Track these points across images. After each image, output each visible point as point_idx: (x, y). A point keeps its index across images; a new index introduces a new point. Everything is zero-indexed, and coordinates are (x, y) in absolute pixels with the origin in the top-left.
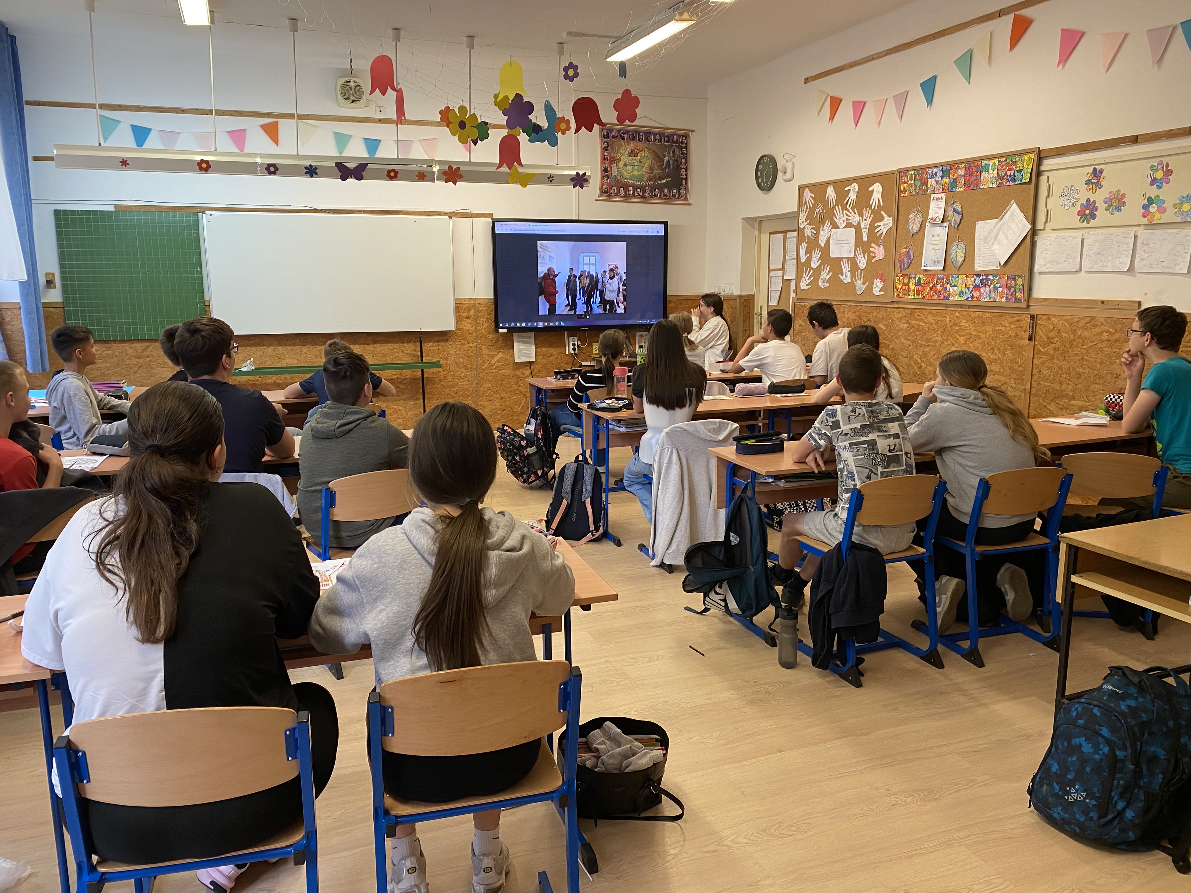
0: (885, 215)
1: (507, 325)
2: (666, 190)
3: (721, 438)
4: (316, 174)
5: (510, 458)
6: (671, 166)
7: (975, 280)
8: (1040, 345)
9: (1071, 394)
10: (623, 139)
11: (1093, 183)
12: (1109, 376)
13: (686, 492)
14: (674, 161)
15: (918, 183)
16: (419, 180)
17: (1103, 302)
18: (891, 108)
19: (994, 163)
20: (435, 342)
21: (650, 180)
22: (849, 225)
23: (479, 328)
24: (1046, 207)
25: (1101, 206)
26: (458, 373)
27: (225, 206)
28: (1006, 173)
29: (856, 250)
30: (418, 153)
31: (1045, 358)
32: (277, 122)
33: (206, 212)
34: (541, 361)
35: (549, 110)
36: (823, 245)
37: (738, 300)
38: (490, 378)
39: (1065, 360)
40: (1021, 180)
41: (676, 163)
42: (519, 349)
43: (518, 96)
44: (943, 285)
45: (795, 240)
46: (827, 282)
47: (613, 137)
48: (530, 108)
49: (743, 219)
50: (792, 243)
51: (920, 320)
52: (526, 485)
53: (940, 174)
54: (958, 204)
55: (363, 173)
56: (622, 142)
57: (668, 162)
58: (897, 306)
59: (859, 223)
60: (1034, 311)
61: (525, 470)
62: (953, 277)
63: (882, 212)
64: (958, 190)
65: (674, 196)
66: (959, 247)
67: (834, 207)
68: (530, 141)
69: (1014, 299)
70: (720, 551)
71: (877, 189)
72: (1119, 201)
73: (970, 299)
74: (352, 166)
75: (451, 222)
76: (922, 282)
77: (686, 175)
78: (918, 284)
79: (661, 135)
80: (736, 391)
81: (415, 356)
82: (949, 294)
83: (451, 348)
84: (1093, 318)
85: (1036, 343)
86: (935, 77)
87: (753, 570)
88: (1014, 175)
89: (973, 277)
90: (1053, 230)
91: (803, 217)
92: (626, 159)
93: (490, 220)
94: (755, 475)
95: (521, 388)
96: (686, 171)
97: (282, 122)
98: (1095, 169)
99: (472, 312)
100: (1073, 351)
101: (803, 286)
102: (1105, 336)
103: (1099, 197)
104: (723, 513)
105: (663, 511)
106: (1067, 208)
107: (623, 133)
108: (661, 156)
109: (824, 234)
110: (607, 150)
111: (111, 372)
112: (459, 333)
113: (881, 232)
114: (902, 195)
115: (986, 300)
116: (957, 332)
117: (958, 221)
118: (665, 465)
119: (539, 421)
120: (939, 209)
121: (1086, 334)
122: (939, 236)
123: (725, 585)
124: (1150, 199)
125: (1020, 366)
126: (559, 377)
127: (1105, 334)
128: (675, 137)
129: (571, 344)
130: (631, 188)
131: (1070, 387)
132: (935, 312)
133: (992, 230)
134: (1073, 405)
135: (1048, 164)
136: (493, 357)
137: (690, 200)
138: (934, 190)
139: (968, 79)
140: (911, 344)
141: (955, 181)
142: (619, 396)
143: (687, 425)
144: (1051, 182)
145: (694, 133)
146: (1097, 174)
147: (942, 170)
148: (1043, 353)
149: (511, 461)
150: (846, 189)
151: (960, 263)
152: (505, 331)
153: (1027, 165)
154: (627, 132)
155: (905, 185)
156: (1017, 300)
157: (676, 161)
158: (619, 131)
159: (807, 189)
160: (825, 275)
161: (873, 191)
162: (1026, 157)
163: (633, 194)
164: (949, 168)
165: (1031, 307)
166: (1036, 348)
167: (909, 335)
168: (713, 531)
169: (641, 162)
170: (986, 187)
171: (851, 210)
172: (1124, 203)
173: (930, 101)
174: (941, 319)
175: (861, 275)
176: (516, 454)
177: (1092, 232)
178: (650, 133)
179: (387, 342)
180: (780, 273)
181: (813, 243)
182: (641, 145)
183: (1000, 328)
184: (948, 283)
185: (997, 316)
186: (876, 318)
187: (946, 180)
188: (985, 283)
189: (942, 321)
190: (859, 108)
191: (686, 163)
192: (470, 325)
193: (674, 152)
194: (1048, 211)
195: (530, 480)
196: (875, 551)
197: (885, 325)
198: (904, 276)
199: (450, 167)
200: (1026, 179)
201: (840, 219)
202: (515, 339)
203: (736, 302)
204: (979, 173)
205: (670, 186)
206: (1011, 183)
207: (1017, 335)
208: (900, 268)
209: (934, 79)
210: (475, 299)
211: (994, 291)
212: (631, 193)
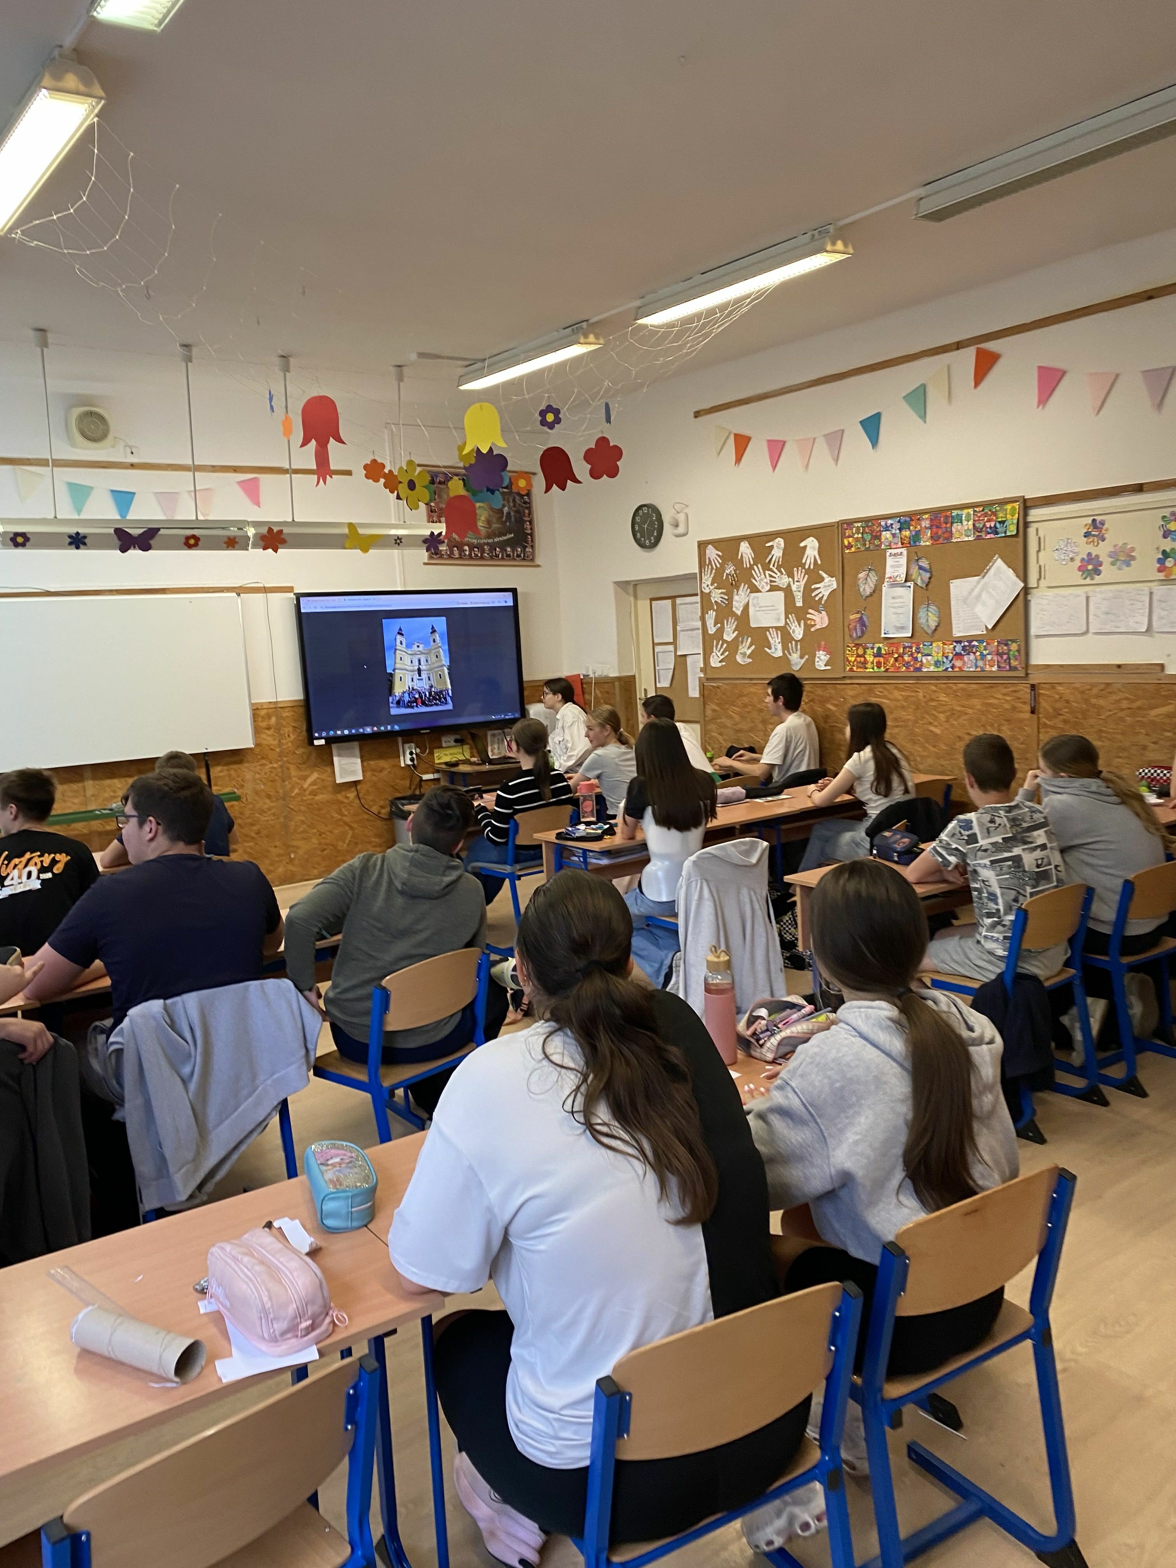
0: (825, 575)
1: (324, 734)
2: (509, 549)
3: (754, 860)
4: (85, 544)
6: (513, 519)
7: (955, 647)
8: (1046, 719)
11: (1093, 536)
12: (1136, 748)
15: (868, 537)
16: (227, 548)
17: (1119, 666)
18: (821, 450)
19: (968, 514)
20: (227, 764)
21: (489, 538)
22: (774, 588)
23: (284, 741)
24: (1038, 563)
25: (1106, 560)
26: (259, 805)
28: (984, 525)
29: (787, 617)
34: (370, 778)
36: (739, 613)
37: (617, 684)
40: (1005, 532)
41: (518, 515)
42: (340, 766)
45: (699, 605)
46: (749, 657)
47: (440, 483)
49: (613, 582)
50: (685, 610)
53: (896, 526)
54: (924, 560)
55: (154, 542)
57: (509, 514)
58: (849, 682)
59: (789, 585)
60: (1034, 679)
62: (924, 645)
63: (820, 572)
64: (922, 544)
65: (518, 556)
66: (930, 611)
67: (751, 567)
69: (1008, 667)
71: (811, 544)
72: (1127, 555)
73: (950, 670)
74: (136, 532)
75: (239, 601)
76: (883, 652)
77: (531, 529)
78: (878, 654)
82: (922, 665)
83: (248, 772)
84: (1108, 685)
85: (1041, 716)
86: (879, 414)
88: (995, 526)
89: (952, 644)
90: (1049, 587)
91: (707, 579)
93: (292, 595)
95: (345, 818)
96: (531, 524)
98: (1094, 520)
99: (274, 719)
100: (1087, 723)
102: (1125, 704)
103: (1103, 550)
106: (1064, 563)
109: (740, 599)
110: (434, 499)
112: (258, 750)
113: (820, 595)
114: (847, 551)
115: (971, 670)
116: (935, 708)
117: (927, 580)
118: (694, 902)
120: (900, 566)
121: (1102, 702)
122: (901, 597)
124: (1164, 552)
125: (1023, 744)
127: (1124, 702)
129: (408, 752)
130: (466, 548)
133: (973, 590)
135: (1036, 514)
136: (305, 778)
137: (538, 561)
138: (890, 545)
139: (923, 418)
141: (918, 533)
142: (587, 820)
144: (1041, 534)
146: (1097, 525)
147: (899, 522)
150: (768, 545)
151: (933, 628)
152: (322, 742)
153: (1011, 516)
155: (851, 539)
156: (1011, 669)
157: (517, 512)
158: (446, 475)
159: (710, 546)
160: (746, 649)
161: (805, 547)
162: (1009, 507)
163: (470, 555)
164: (908, 519)
165: (1030, 676)
166: (1042, 723)
170: (959, 540)
171: (776, 570)
172: (1133, 558)
173: (874, 442)
174: (913, 694)
175: (796, 647)
177: (1098, 588)
180: (671, 648)
181: (725, 612)
183: (991, 701)
184: (918, 652)
185: (987, 688)
186: (822, 697)
187: (906, 533)
188: (968, 650)
190: (776, 449)
191: (530, 514)
192: (272, 739)
193: (514, 500)
194: (1040, 567)
197: (835, 705)
198: (857, 646)
199: (270, 530)
200: (1012, 530)
201: (761, 580)
202: (335, 752)
203: (614, 686)
204: (948, 525)
205: (512, 543)
206: (992, 536)
207: (1014, 708)
208: (851, 636)
209: (877, 417)
210: (277, 702)
211: (982, 659)
212: (467, 553)
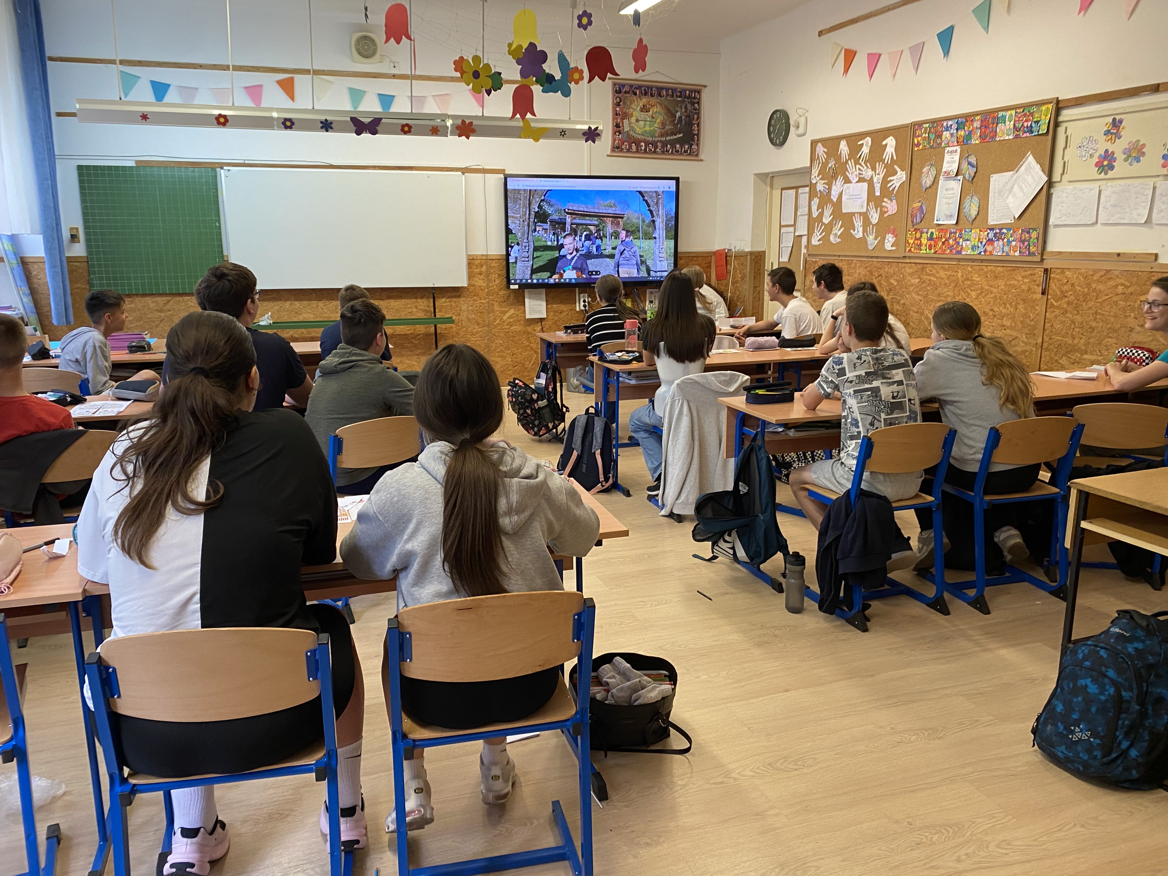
0: (898, 169)
1: (518, 281)
2: (678, 146)
3: (732, 389)
4: (331, 128)
5: (521, 411)
6: (683, 122)
7: (988, 234)
8: (1054, 299)
9: (1083, 348)
10: (635, 94)
11: (1112, 134)
12: (1123, 329)
13: (697, 443)
14: (686, 116)
15: (932, 136)
16: (432, 135)
17: (1119, 255)
18: (906, 60)
19: (1011, 115)
20: (449, 298)
21: (662, 135)
22: (861, 180)
23: (491, 284)
24: (1063, 159)
25: (1120, 157)
26: (470, 329)
27: (243, 162)
28: (1023, 125)
29: (868, 204)
30: (431, 108)
31: (1057, 312)
32: (292, 78)
33: (225, 168)
34: (552, 318)
35: (562, 60)
36: (835, 200)
37: (749, 257)
38: (502, 335)
39: (1078, 313)
40: (1038, 131)
41: (688, 119)
42: (530, 305)
43: (532, 45)
44: (955, 239)
45: (807, 195)
46: (838, 237)
47: (626, 92)
48: (543, 57)
49: (756, 175)
50: (804, 198)
51: (932, 275)
52: (536, 437)
53: (955, 126)
54: (973, 156)
55: (378, 128)
56: (635, 98)
57: (680, 117)
58: (908, 261)
59: (872, 177)
60: (1047, 264)
61: (536, 423)
62: (966, 231)
63: (895, 166)
64: (973, 142)
65: (686, 152)
66: (973, 200)
67: (847, 161)
68: (543, 91)
69: (1027, 253)
70: (729, 500)
71: (890, 142)
72: (1138, 151)
73: (983, 253)
74: (366, 120)
75: (463, 177)
76: (935, 236)
77: (698, 130)
78: (931, 239)
79: (674, 90)
80: (746, 344)
81: (428, 312)
82: (962, 249)
83: (464, 304)
84: (1108, 271)
85: (1049, 297)
86: (952, 28)
87: (762, 518)
88: (1031, 126)
89: (986, 231)
90: (1070, 182)
91: (815, 172)
92: (638, 114)
93: (502, 176)
94: (764, 424)
95: (531, 345)
96: (698, 126)
97: (297, 77)
98: (1114, 119)
99: (484, 268)
100: (1086, 304)
101: (815, 241)
102: (1121, 290)
103: (1118, 148)
104: (732, 463)
105: (673, 461)
106: (1084, 159)
107: (636, 88)
108: (673, 112)
109: (836, 189)
110: (619, 105)
111: (133, 325)
112: (471, 289)
113: (894, 186)
114: (916, 149)
115: (999, 254)
116: (969, 286)
117: (973, 175)
118: (675, 416)
119: (550, 375)
120: (954, 162)
121: (1101, 287)
122: (953, 189)
123: (734, 533)
125: (1033, 320)
126: (569, 331)
127: (1120, 287)
128: (688, 92)
129: (582, 300)
130: (643, 144)
131: (1082, 341)
132: (946, 266)
133: (1007, 183)
134: (1085, 359)
135: (1066, 114)
136: (505, 313)
137: (702, 156)
138: (948, 143)
139: (987, 28)
140: (922, 299)
141: (970, 133)
142: (630, 349)
143: (698, 376)
144: (1069, 133)
145: (706, 89)
146: (1116, 124)
147: (957, 122)
148: (1058, 307)
149: (522, 414)
150: (860, 143)
151: (974, 217)
152: (517, 287)
153: (1045, 116)
154: (639, 87)
155: (919, 138)
156: (1030, 254)
157: (688, 116)
158: (631, 86)
159: (819, 144)
160: (838, 230)
161: (886, 145)
162: (1044, 108)
163: (645, 149)
164: (964, 120)
165: (1045, 261)
166: (1049, 302)
167: (920, 290)
168: (722, 482)
169: (653, 118)
170: (1002, 139)
171: (863, 165)
172: (1143, 154)
173: (946, 52)
174: (953, 273)
175: (873, 230)
176: (527, 407)
177: (1109, 183)
178: (662, 88)
179: (401, 297)
180: (791, 229)
181: (825, 199)
182: (653, 100)
183: (1012, 282)
184: (961, 238)
185: (1010, 271)
186: (888, 273)
187: (962, 133)
188: (999, 236)
189: (954, 276)
190: (874, 60)
191: (698, 118)
192: (482, 282)
193: (686, 107)
194: (1065, 163)
195: (541, 433)
196: (884, 498)
197: (896, 280)
198: (916, 230)
199: (463, 122)
200: (1043, 129)
201: (853, 173)
202: (526, 295)
203: (747, 258)
204: (995, 125)
205: (681, 142)
206: (1028, 134)
207: (1029, 289)
208: (913, 222)
209: (951, 30)
210: (487, 255)
211: (1008, 245)
212: (643, 148)
